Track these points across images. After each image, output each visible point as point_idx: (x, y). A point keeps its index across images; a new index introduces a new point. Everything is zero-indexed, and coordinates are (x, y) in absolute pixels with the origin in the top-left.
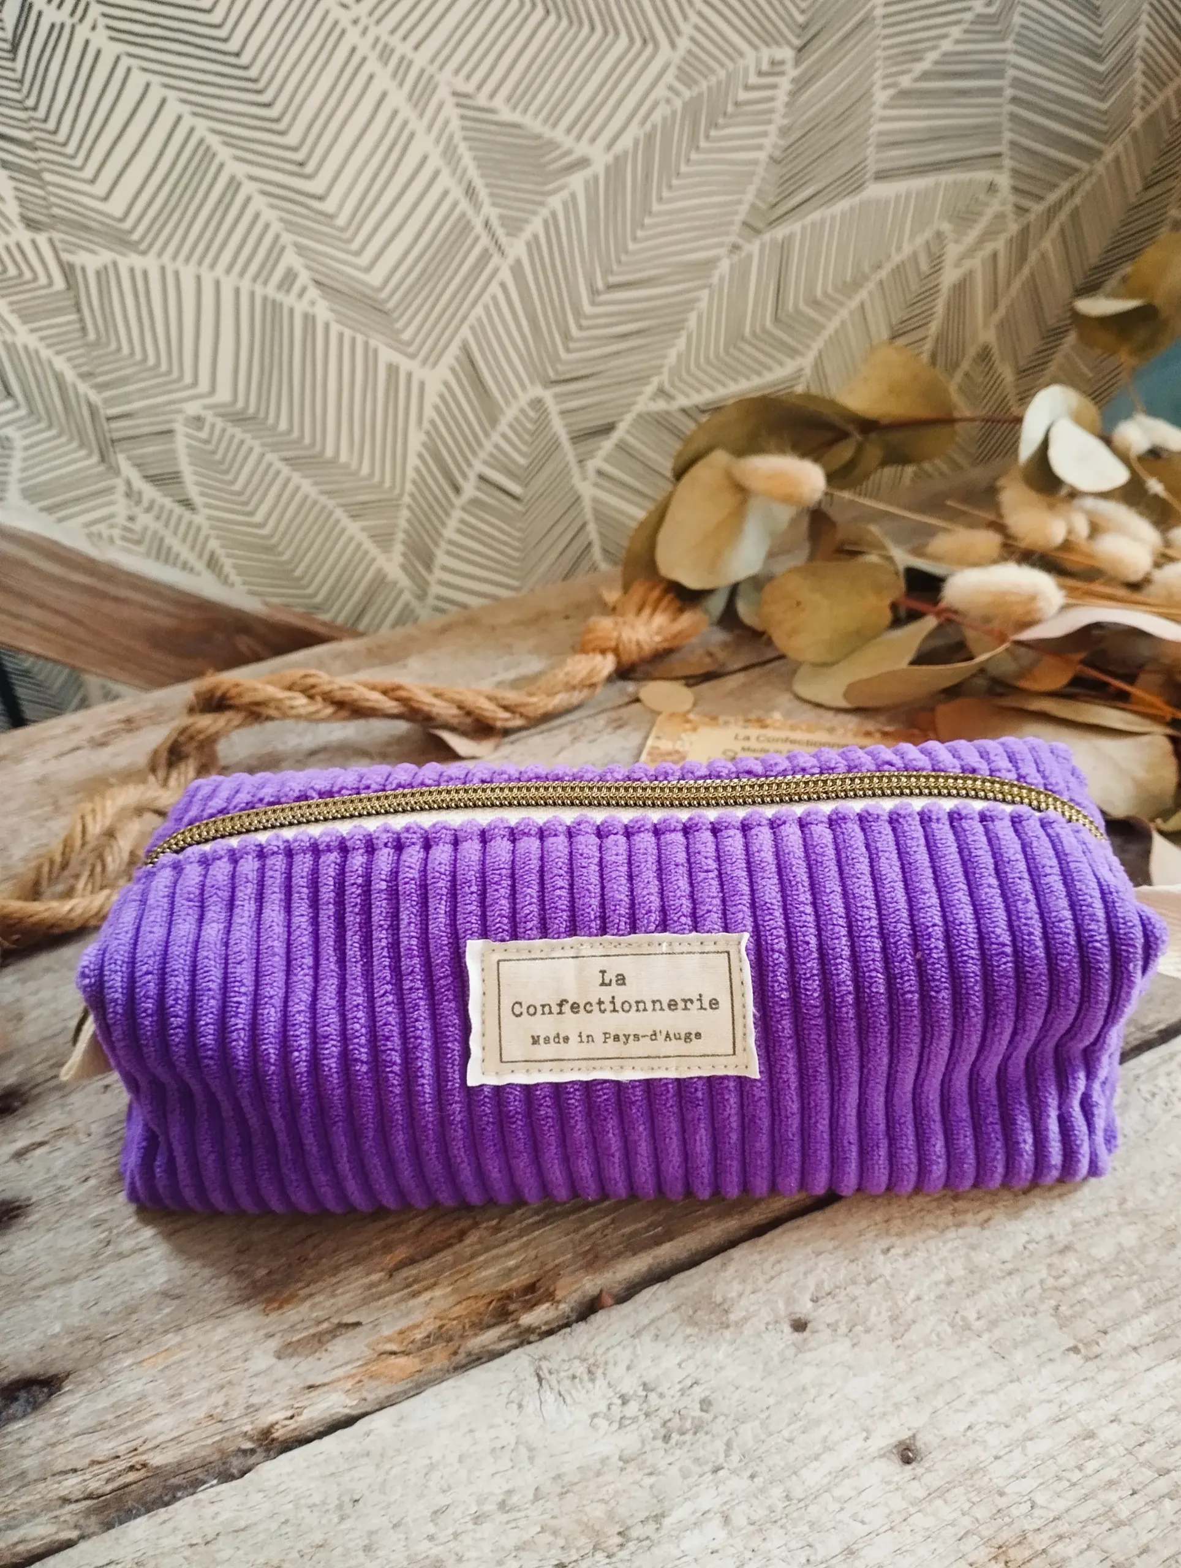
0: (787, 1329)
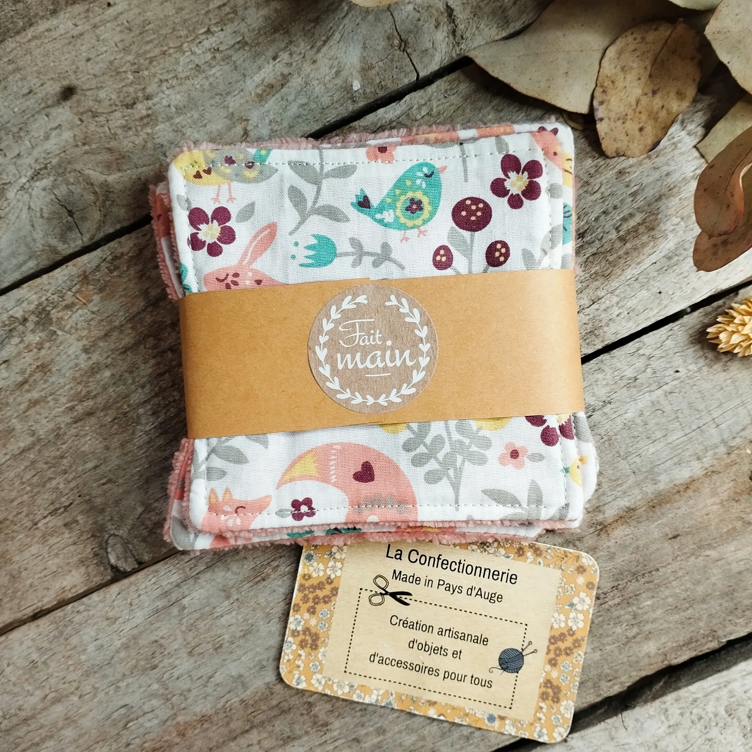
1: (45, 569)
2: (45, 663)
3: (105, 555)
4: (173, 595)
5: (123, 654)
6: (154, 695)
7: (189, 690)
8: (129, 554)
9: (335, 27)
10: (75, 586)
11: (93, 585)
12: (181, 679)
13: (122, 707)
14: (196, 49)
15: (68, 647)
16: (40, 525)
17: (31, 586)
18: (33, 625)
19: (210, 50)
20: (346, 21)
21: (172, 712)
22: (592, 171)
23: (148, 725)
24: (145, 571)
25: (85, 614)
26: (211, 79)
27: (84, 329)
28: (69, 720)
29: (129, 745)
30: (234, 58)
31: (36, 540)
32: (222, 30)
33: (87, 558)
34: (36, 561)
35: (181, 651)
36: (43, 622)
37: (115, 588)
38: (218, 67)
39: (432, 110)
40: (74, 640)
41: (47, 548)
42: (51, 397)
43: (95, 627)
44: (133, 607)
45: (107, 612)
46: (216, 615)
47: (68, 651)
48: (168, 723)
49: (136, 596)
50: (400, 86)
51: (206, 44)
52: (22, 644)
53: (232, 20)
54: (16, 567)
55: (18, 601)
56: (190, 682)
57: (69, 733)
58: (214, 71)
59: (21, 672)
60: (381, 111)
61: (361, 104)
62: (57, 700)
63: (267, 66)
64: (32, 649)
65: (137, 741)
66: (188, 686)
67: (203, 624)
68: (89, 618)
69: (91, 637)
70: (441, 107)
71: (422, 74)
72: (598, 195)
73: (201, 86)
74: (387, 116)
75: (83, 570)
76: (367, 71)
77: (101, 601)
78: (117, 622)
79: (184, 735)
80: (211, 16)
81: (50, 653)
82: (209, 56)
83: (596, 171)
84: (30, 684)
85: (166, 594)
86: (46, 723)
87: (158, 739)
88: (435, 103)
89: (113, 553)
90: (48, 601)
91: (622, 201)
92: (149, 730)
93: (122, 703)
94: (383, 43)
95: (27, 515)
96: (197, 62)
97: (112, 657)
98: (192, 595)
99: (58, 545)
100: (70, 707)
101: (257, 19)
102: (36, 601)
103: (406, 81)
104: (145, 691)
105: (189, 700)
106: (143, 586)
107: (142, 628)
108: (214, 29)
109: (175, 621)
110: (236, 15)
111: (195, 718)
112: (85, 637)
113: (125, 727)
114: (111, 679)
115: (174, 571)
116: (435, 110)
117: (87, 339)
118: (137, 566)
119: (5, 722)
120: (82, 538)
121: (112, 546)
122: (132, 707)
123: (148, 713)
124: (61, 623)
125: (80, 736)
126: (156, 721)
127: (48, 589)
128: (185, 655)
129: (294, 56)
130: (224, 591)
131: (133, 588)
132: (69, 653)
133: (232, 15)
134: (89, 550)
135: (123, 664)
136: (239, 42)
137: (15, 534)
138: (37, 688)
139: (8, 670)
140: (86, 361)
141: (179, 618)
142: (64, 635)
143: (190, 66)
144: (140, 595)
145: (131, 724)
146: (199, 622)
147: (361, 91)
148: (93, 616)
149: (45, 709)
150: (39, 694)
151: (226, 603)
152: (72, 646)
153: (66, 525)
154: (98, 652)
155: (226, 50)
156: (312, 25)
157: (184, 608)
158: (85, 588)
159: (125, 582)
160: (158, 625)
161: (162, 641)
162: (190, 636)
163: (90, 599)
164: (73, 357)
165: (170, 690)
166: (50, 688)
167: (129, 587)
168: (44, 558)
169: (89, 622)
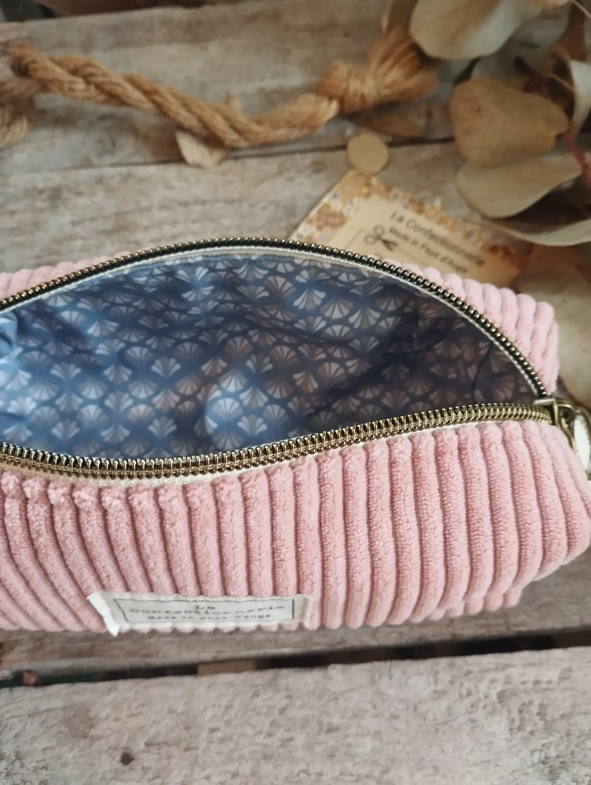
0: (118, 758)
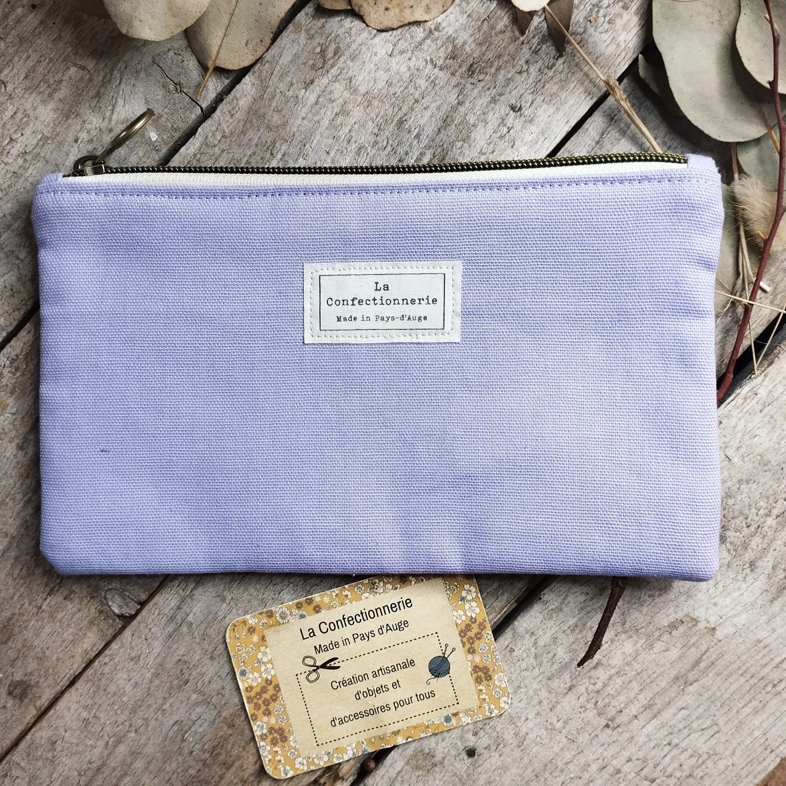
1: (64, 641)
2: (95, 717)
3: (109, 609)
4: (177, 617)
5: (157, 682)
6: (196, 704)
7: (223, 688)
8: (128, 600)
9: (115, 96)
10: (95, 645)
11: (109, 637)
12: (213, 682)
13: (174, 725)
14: (7, 160)
15: (109, 696)
16: (43, 607)
17: (58, 659)
18: (72, 690)
19: (19, 155)
20: (123, 86)
21: (216, 712)
22: (376, 131)
23: (201, 730)
24: (147, 608)
25: (112, 663)
26: (30, 180)
27: (11, 431)
28: (135, 754)
29: (192, 752)
30: (42, 155)
31: (45, 621)
32: (22, 135)
33: (95, 618)
34: (53, 639)
35: (203, 660)
36: (79, 684)
37: (128, 632)
38: (32, 167)
39: (224, 132)
40: (112, 688)
41: (58, 624)
42: (8, 498)
43: (125, 670)
44: (149, 641)
45: (129, 654)
46: (220, 618)
47: (110, 699)
48: (217, 721)
49: (147, 631)
50: (190, 122)
51: (14, 152)
52: (69, 709)
53: (27, 123)
54: (39, 649)
55: (52, 677)
56: (221, 681)
57: (139, 764)
58: (30, 171)
59: (78, 732)
60: (183, 150)
61: (164, 150)
62: (118, 742)
63: (72, 150)
64: (80, 711)
65: (198, 746)
66: (221, 685)
67: (212, 630)
68: (116, 665)
69: (125, 680)
70: (231, 127)
71: (204, 106)
72: (389, 148)
73: (24, 188)
74: (189, 152)
75: (95, 629)
76: (158, 121)
77: (120, 648)
78: (141, 659)
79: (233, 726)
80: (8, 127)
81: (96, 707)
82: (20, 161)
83: (379, 130)
84: (90, 739)
85: (172, 619)
86: (116, 765)
87: (214, 738)
88: (224, 126)
89: (114, 604)
90: (77, 665)
91: (411, 146)
92: (204, 734)
93: (171, 722)
94: (161, 93)
95: (30, 604)
96: (12, 170)
97: (149, 688)
98: (194, 611)
99: (66, 617)
100: (131, 743)
101: (48, 114)
102: (68, 671)
103: (193, 116)
104: (187, 704)
105: (227, 695)
106: (150, 620)
107: (164, 655)
108: (15, 137)
109: (187, 638)
110: (29, 117)
111: (236, 708)
112: (120, 682)
113: (183, 740)
114: (155, 706)
115: (170, 599)
116: (227, 131)
117: (18, 439)
118: (139, 607)
119: (83, 778)
120: (83, 604)
121: (111, 599)
122: (182, 721)
123: (197, 720)
124: (95, 679)
125: (149, 763)
126: (206, 725)
127: (73, 656)
128: (208, 661)
129: (92, 132)
130: (219, 596)
131: (142, 626)
132: (112, 700)
133: (25, 119)
134: (94, 610)
135: (160, 691)
136: (40, 139)
137: (26, 624)
138: (98, 740)
139: (67, 735)
140: (25, 456)
141: (191, 634)
142: (102, 687)
143: (8, 176)
144: (150, 629)
145: (186, 736)
146: (208, 630)
147: (159, 140)
148: (119, 662)
149: (111, 754)
150: (101, 744)
151: (224, 605)
152: (112, 694)
153: (65, 599)
154: (135, 689)
155: (33, 149)
156: (96, 100)
157: (191, 624)
158: (104, 643)
159: (135, 623)
160: (175, 646)
161: (185, 658)
162: (205, 645)
163: (111, 649)
164: (12, 457)
165: (207, 694)
166: (108, 735)
167: (139, 626)
168: (59, 633)
169: (118, 668)
